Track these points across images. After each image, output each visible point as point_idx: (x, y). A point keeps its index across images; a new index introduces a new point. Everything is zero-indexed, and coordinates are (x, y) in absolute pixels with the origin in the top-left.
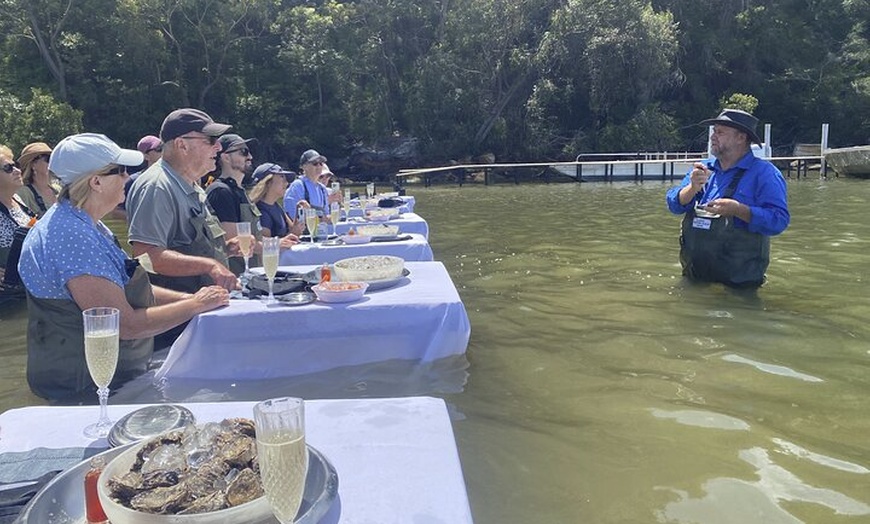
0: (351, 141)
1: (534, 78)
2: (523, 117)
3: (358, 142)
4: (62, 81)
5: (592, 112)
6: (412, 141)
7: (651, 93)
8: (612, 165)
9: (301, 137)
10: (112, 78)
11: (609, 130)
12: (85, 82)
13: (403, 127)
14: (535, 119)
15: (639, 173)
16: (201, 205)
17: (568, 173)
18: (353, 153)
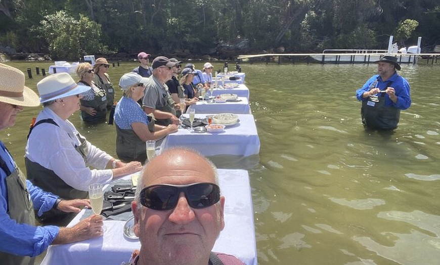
0: (217, 40)
1: (306, 10)
2: (299, 29)
3: (221, 40)
4: (92, 10)
5: (334, 27)
6: (246, 40)
7: (364, 18)
8: (340, 56)
9: (195, 38)
10: (113, 9)
11: (341, 36)
12: (102, 11)
13: (242, 34)
14: (305, 31)
15: (353, 60)
16: (166, 92)
17: (318, 59)
18: (218, 46)
